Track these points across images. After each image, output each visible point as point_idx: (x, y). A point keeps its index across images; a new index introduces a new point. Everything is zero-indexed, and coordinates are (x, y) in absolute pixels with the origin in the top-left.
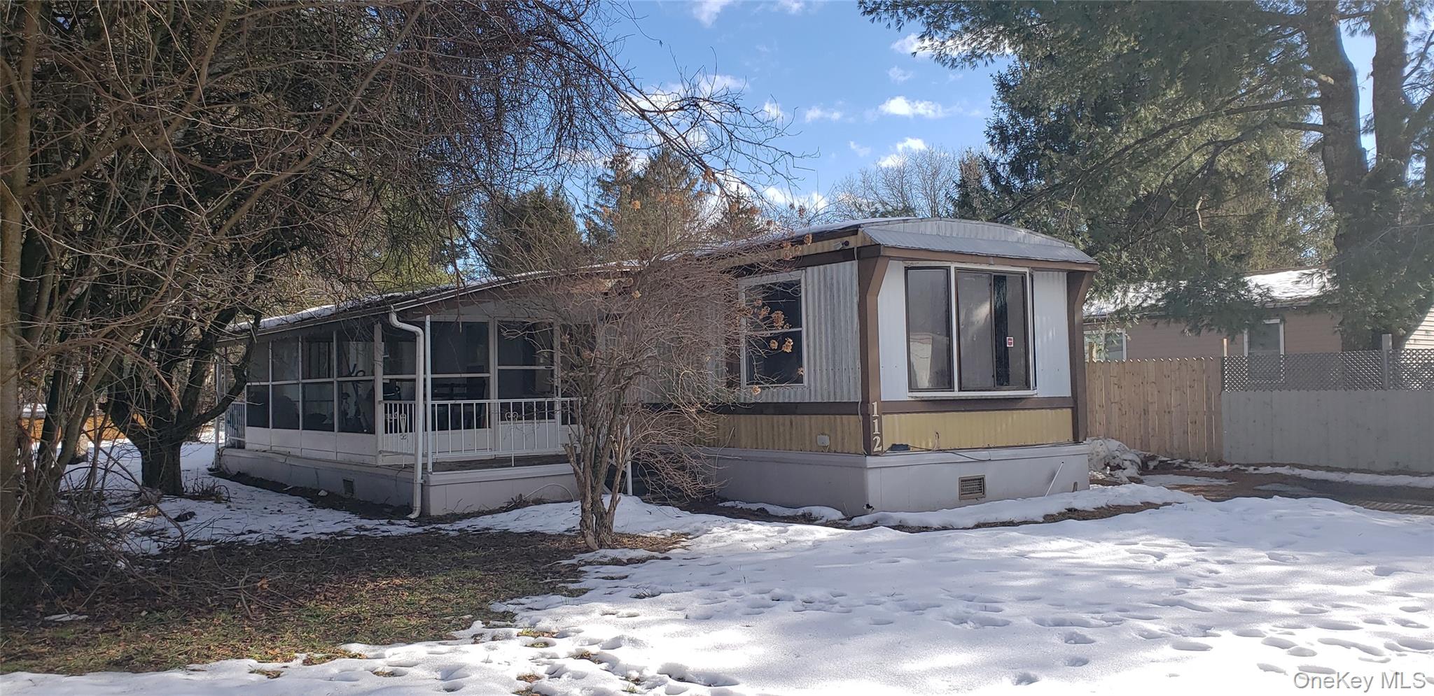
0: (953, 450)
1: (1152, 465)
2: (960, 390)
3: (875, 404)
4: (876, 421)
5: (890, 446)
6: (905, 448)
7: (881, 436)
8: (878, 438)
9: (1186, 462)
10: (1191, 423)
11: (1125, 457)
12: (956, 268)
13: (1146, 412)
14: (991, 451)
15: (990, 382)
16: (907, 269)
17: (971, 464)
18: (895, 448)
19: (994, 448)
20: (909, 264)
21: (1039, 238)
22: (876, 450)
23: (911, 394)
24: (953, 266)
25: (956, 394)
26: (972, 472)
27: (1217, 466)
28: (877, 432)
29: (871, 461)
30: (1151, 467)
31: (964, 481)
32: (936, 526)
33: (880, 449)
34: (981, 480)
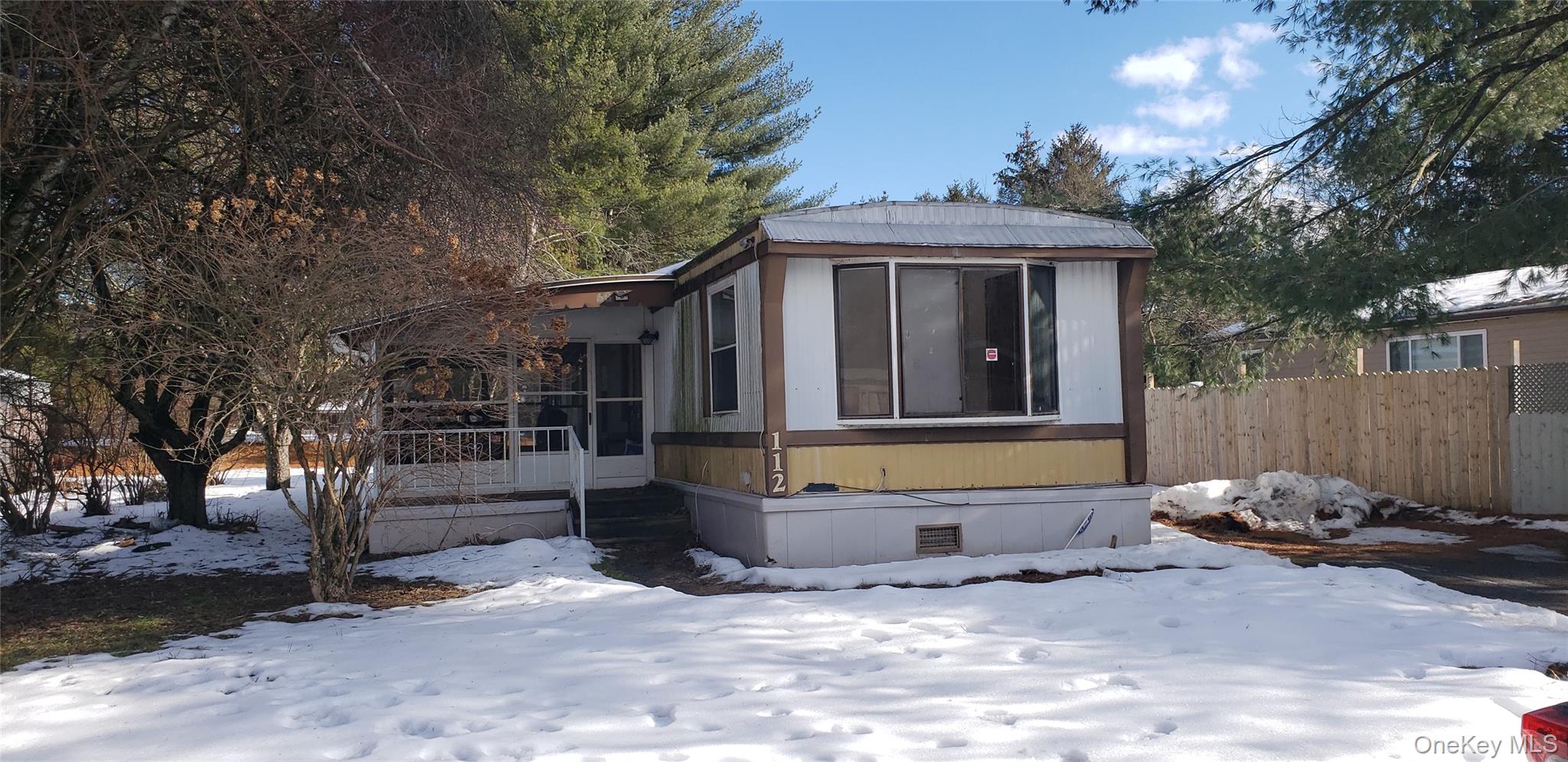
0: (906, 492)
1: (1386, 513)
2: (902, 416)
3: (776, 435)
4: (777, 456)
5: (806, 485)
6: (831, 488)
7: (785, 473)
8: (780, 476)
9: (1444, 510)
10: (1472, 456)
11: (1348, 502)
12: (898, 265)
13: (1417, 441)
14: (971, 494)
15: (957, 406)
16: (836, 269)
17: (933, 509)
18: (812, 488)
19: (981, 489)
20: (838, 261)
21: (1068, 219)
22: (776, 490)
23: (840, 422)
24: (892, 263)
25: (897, 421)
26: (945, 518)
27: (1479, 517)
28: (778, 467)
29: (768, 504)
30: (1386, 517)
31: (922, 530)
32: (799, 586)
33: (783, 489)
34: (954, 531)
